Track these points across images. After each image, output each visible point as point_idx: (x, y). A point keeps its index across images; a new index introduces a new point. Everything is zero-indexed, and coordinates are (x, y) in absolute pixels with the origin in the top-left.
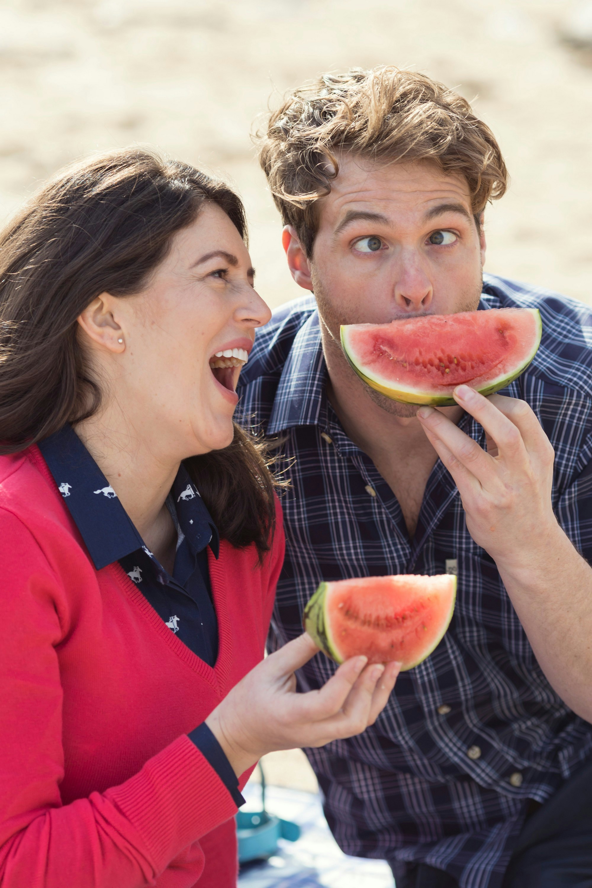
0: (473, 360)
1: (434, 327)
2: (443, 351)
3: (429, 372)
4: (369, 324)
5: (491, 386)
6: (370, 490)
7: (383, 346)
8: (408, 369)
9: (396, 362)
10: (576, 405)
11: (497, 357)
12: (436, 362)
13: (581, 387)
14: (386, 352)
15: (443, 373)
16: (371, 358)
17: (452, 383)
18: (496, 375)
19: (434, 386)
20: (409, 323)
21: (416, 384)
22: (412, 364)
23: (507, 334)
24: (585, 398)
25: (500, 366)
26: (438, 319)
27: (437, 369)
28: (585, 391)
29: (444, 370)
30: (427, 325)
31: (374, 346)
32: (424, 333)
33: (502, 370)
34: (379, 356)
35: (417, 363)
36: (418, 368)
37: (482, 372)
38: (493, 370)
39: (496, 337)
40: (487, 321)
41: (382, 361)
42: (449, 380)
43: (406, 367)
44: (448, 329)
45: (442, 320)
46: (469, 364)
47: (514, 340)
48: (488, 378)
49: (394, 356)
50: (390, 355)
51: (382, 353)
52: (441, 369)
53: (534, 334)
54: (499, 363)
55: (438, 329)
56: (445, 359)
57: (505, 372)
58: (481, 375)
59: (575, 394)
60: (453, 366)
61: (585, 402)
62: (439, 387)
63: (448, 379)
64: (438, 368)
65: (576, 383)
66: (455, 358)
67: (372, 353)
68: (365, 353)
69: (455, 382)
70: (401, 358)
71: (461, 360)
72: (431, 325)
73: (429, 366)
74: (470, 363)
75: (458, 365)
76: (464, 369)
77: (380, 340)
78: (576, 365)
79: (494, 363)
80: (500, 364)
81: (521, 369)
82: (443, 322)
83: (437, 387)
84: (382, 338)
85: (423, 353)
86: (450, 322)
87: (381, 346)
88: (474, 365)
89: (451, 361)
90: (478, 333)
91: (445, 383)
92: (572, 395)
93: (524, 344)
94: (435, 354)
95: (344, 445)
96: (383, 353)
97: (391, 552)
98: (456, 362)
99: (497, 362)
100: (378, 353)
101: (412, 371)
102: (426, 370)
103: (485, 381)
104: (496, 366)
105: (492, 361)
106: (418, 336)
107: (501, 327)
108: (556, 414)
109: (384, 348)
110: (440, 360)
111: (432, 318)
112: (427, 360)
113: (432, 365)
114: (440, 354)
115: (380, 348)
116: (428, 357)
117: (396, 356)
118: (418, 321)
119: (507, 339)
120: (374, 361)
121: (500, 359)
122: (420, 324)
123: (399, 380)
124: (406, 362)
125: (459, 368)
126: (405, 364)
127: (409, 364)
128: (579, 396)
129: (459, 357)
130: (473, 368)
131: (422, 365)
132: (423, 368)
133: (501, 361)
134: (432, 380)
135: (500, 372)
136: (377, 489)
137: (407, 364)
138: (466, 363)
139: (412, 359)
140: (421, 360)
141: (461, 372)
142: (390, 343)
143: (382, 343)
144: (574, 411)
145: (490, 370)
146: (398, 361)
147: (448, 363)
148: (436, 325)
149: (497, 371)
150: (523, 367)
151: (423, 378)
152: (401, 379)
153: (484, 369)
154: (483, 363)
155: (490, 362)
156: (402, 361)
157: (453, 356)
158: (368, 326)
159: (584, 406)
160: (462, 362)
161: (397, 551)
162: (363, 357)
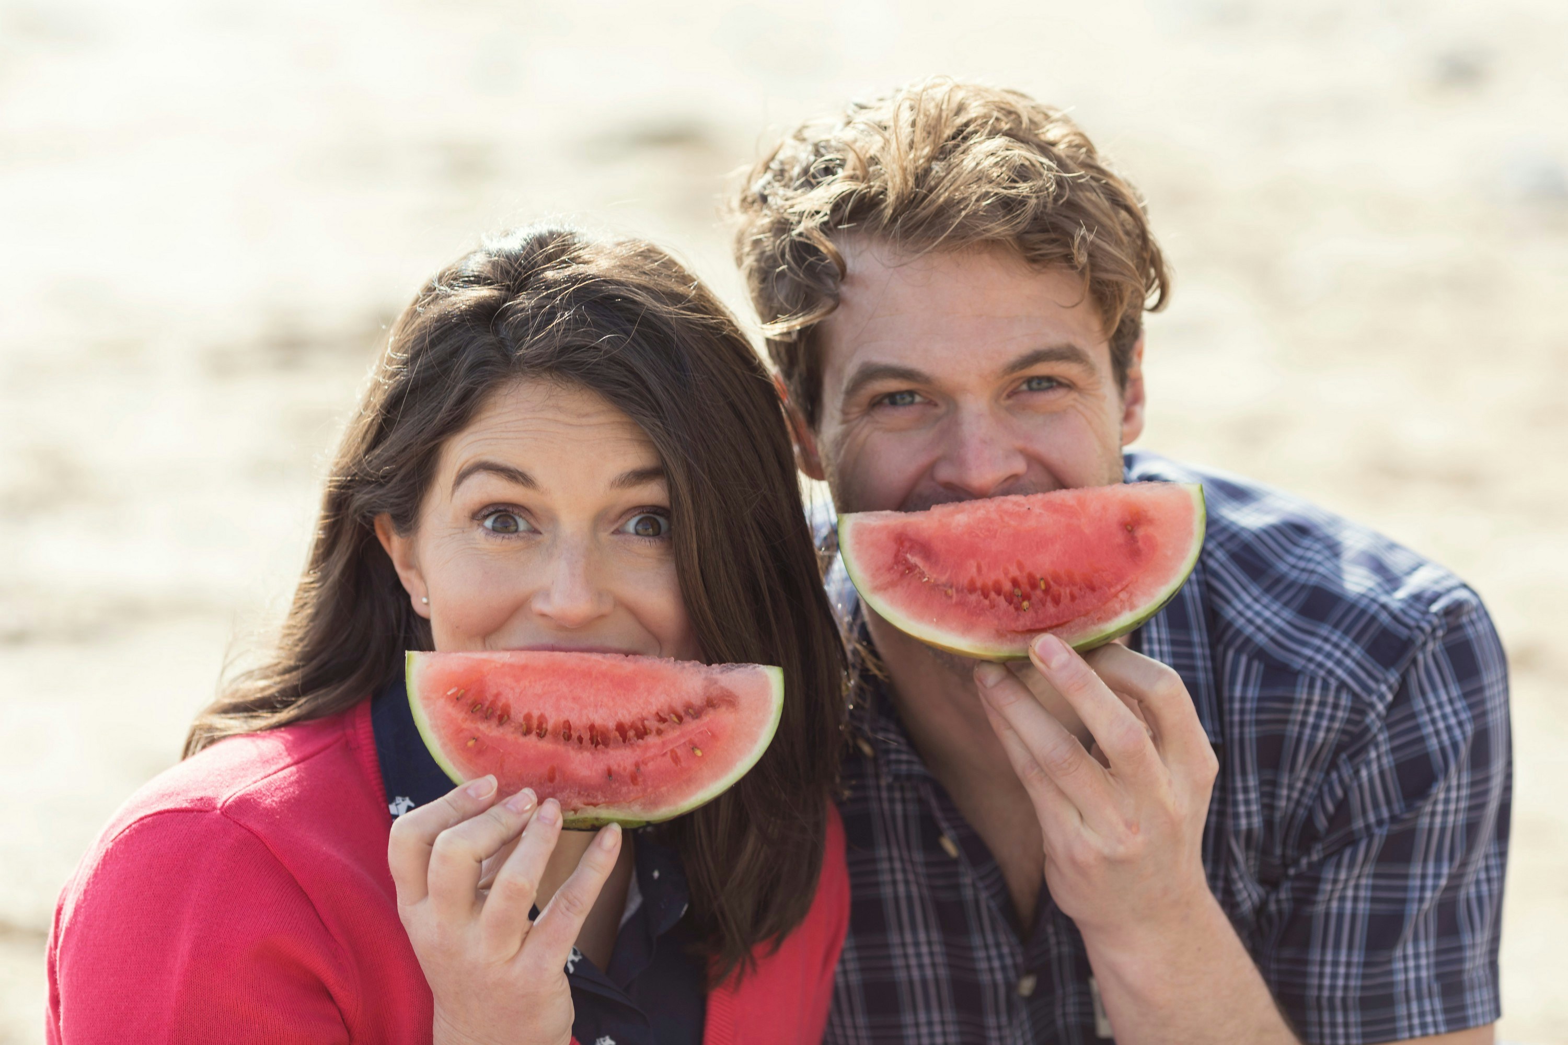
0: (1074, 584)
1: (1006, 519)
2: (1020, 566)
3: (993, 606)
4: (888, 512)
5: (1104, 634)
6: (950, 846)
7: (913, 556)
8: (954, 600)
9: (934, 587)
10: (1322, 704)
11: (1119, 577)
12: (1007, 586)
13: (1330, 672)
14: (916, 566)
15: (1018, 608)
16: (887, 577)
17: (1032, 628)
18: (1116, 614)
19: (1000, 635)
20: (963, 511)
21: (968, 628)
22: (962, 590)
23: (1140, 532)
24: (1338, 691)
25: (1123, 595)
26: (1015, 503)
27: (1006, 600)
28: (1338, 678)
29: (1021, 603)
30: (994, 516)
31: (896, 556)
32: (989, 530)
33: (1127, 604)
34: (903, 575)
35: (972, 589)
36: (973, 598)
37: (1089, 608)
38: (1110, 604)
39: (1120, 538)
40: (1104, 508)
41: (909, 584)
42: (1028, 624)
43: (951, 597)
44: (1032, 523)
45: (1023, 505)
46: (1065, 592)
47: (1152, 545)
48: (1100, 619)
49: (931, 575)
50: (923, 573)
51: (909, 569)
52: (1015, 600)
53: (1190, 533)
54: (1122, 590)
55: (1013, 523)
56: (1023, 580)
57: (1132, 607)
58: (1087, 614)
59: (1318, 684)
60: (1039, 593)
61: (1337, 697)
62: (1009, 636)
63: (1026, 620)
64: (1010, 599)
65: (1320, 665)
66: (1042, 579)
67: (890, 569)
68: (878, 569)
69: (1038, 626)
70: (943, 579)
71: (1052, 583)
72: (1001, 516)
73: (993, 595)
74: (1068, 591)
75: (1047, 591)
76: (1057, 601)
77: (907, 544)
78: (1324, 630)
79: (1113, 590)
80: (1123, 592)
81: (1162, 602)
82: (1025, 509)
83: (1006, 636)
84: (911, 540)
85: (985, 569)
86: (1037, 510)
87: (909, 556)
88: (1076, 590)
89: (1034, 585)
90: (1087, 531)
91: (1020, 629)
92: (1311, 686)
93: (1169, 553)
94: (1006, 573)
95: (899, 762)
96: (911, 568)
97: (989, 959)
98: (1043, 586)
99: (1119, 587)
100: (901, 568)
101: (961, 604)
102: (987, 602)
103: (1094, 624)
104: (1116, 595)
105: (1110, 585)
106: (977, 536)
107: (1129, 519)
108: (1286, 722)
109: (913, 559)
110: (1015, 583)
111: (1004, 501)
112: (990, 583)
113: (999, 592)
114: (1014, 572)
115: (906, 560)
116: (991, 577)
117: (935, 576)
118: (979, 508)
119: (1140, 544)
120: (892, 584)
121: (1124, 583)
122: (981, 513)
123: (937, 621)
124: (951, 587)
125: (1049, 599)
126: (950, 591)
127: (957, 591)
128: (1325, 686)
129: (1049, 579)
130: (1073, 598)
131: (979, 592)
132: (982, 598)
133: (1127, 586)
134: (996, 622)
135: (1123, 608)
136: (961, 842)
137: (954, 590)
138: (1062, 591)
139: (964, 580)
140: (979, 584)
141: (1051, 609)
142: (926, 549)
143: (911, 549)
144: (1319, 715)
145: (1105, 603)
146: (938, 585)
147: (1028, 589)
148: (1011, 514)
149: (1117, 606)
150: (1166, 599)
151: (981, 619)
152: (941, 619)
153: (1095, 601)
154: (1093, 589)
155: (1106, 589)
156: (944, 585)
157: (1038, 576)
158: (887, 516)
159: (1336, 706)
160: (1055, 587)
161: (1001, 957)
162: (873, 576)
